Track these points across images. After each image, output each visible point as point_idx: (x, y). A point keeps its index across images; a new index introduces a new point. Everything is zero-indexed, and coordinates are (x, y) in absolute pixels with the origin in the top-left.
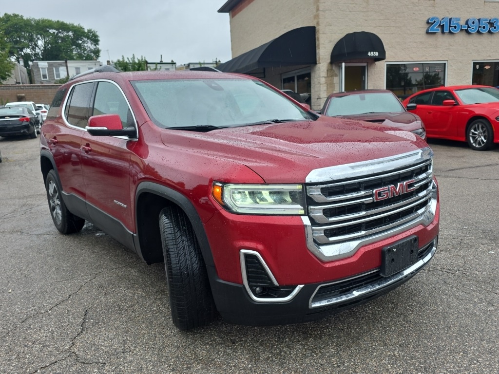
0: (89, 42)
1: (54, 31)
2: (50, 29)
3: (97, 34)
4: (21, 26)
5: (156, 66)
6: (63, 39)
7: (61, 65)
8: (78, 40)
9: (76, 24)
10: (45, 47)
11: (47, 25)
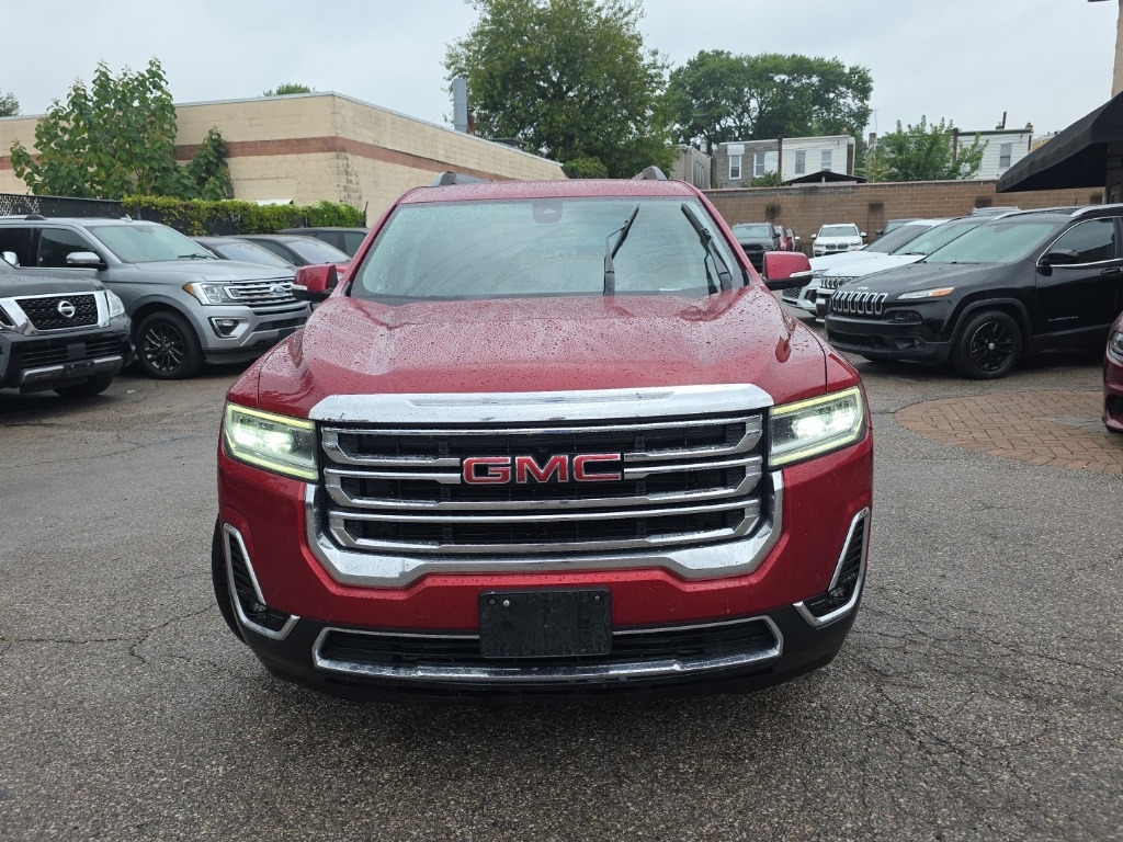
0: (850, 95)
1: (783, 77)
2: (777, 74)
3: (870, 75)
4: (722, 73)
5: (977, 139)
6: (799, 93)
7: (769, 148)
8: (828, 92)
9: (828, 58)
10: (761, 112)
11: (770, 66)
